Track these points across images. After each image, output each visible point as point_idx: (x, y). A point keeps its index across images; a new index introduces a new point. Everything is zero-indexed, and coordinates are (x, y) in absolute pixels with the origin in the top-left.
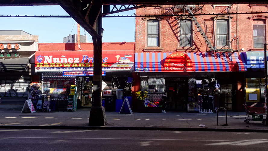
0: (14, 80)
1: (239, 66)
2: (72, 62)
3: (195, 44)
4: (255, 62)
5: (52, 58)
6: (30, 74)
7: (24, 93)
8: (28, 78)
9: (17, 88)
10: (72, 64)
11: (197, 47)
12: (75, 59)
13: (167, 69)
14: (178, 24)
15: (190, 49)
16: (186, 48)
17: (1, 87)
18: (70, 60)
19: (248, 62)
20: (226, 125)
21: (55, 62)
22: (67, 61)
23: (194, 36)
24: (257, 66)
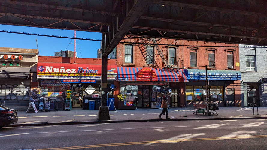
0: (14, 86)
1: (184, 78)
2: (70, 72)
3: (156, 63)
4: (192, 76)
5: (53, 68)
6: (31, 81)
7: (24, 96)
8: (28, 84)
9: (17, 93)
10: (70, 74)
11: (157, 65)
12: (72, 70)
13: (140, 79)
14: (145, 48)
15: (153, 66)
16: (150, 65)
17: (2, 91)
18: (68, 71)
19: (188, 76)
20: (186, 116)
21: (55, 71)
22: (66, 71)
23: (155, 57)
24: (193, 79)
